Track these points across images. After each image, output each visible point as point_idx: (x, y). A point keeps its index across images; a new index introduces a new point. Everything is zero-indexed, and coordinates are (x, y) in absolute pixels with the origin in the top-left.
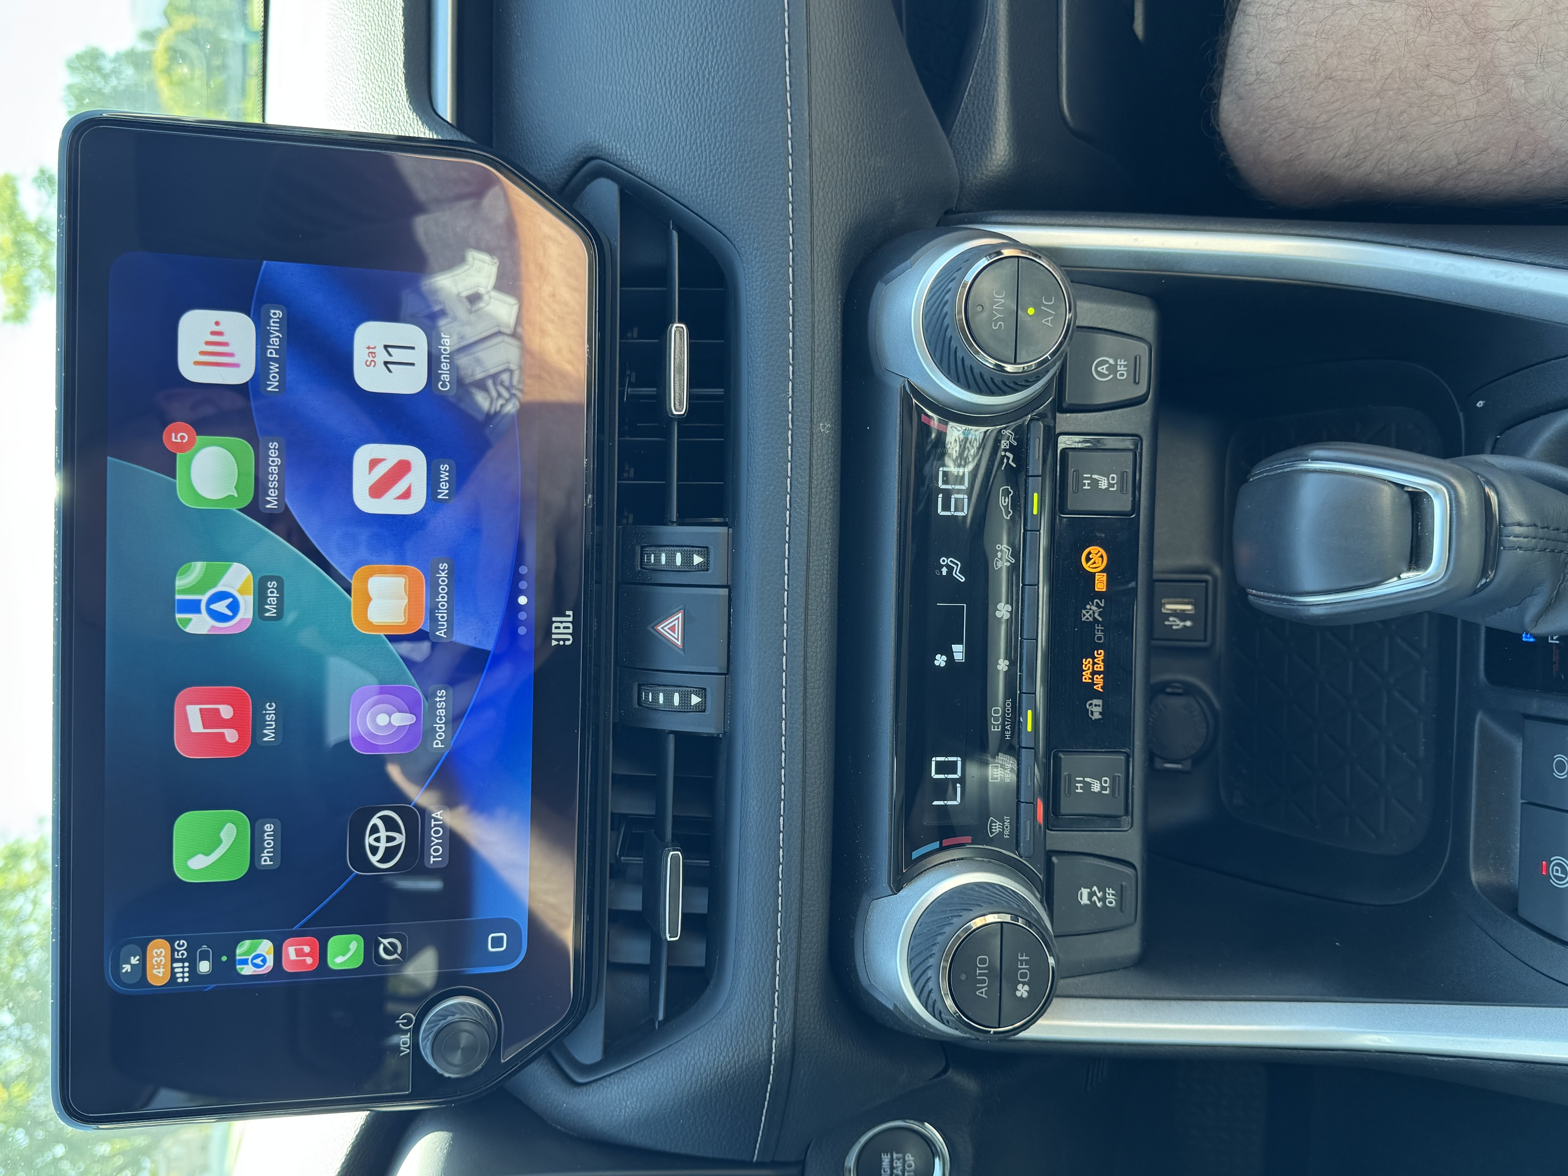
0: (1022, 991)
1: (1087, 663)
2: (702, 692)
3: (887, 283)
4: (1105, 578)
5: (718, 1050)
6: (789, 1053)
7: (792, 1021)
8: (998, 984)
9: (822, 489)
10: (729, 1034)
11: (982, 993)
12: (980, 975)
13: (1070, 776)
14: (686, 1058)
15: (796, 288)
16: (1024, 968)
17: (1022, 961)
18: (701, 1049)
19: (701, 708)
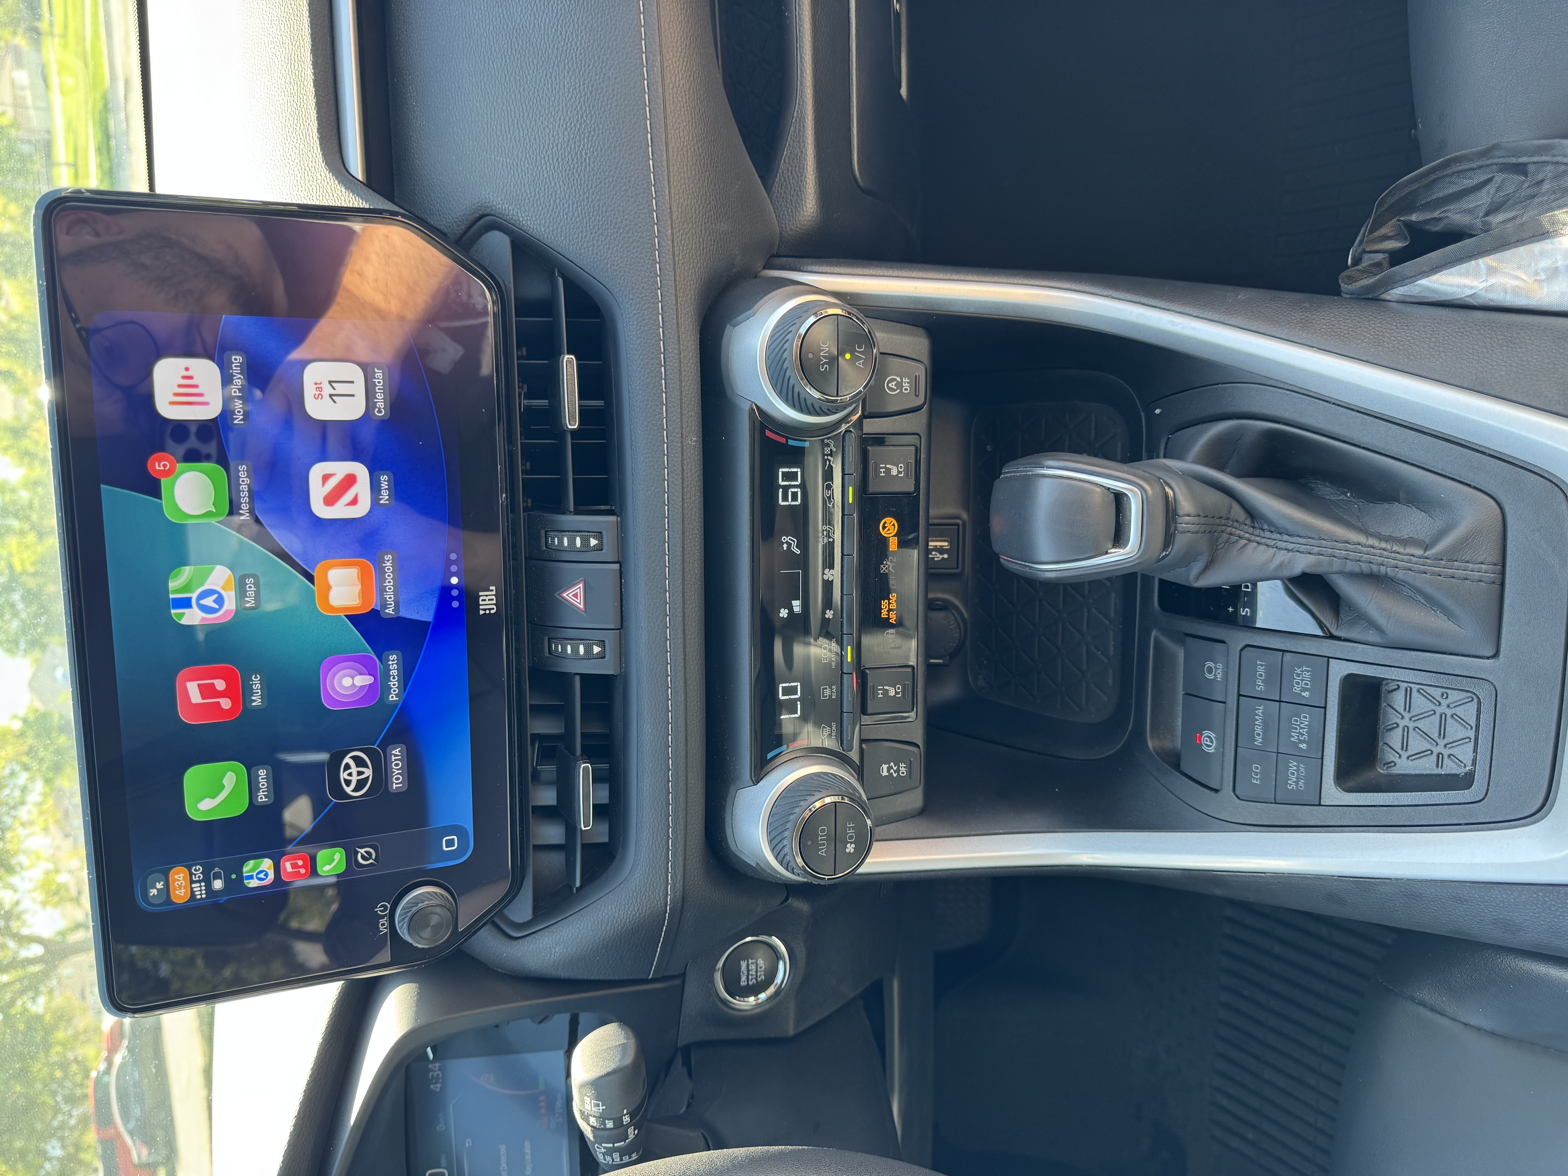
0: (850, 848)
1: (884, 603)
2: (602, 643)
3: (735, 326)
4: (896, 541)
5: (627, 907)
6: (680, 904)
7: (682, 881)
8: (834, 845)
9: (691, 488)
10: (635, 894)
11: (822, 853)
12: (821, 840)
13: (873, 686)
14: (602, 915)
15: (666, 331)
16: (851, 832)
17: (850, 827)
18: (613, 907)
19: (602, 656)
